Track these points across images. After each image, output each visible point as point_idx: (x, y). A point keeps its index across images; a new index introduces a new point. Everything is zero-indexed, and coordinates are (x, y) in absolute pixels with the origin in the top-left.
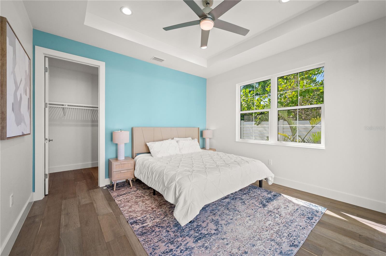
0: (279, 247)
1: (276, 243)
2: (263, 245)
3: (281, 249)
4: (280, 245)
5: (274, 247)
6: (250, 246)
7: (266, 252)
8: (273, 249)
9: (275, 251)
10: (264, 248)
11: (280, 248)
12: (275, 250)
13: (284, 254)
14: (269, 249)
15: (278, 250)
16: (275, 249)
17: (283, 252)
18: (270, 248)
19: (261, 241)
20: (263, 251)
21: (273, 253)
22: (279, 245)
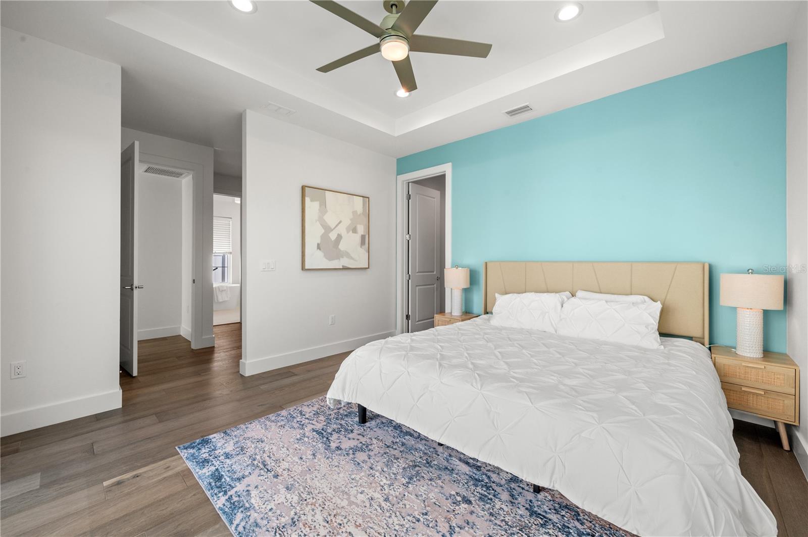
0: (272, 526)
1: (283, 526)
2: (284, 502)
3: (264, 529)
4: (276, 532)
5: (274, 518)
6: (290, 483)
7: (267, 503)
8: (269, 514)
9: (264, 516)
10: (277, 502)
11: (268, 527)
12: (267, 518)
13: (252, 529)
14: (272, 509)
15: (265, 522)
16: (269, 518)
17: (256, 529)
18: (273, 511)
19: (296, 502)
20: (271, 498)
21: (260, 512)
22: (277, 529)
